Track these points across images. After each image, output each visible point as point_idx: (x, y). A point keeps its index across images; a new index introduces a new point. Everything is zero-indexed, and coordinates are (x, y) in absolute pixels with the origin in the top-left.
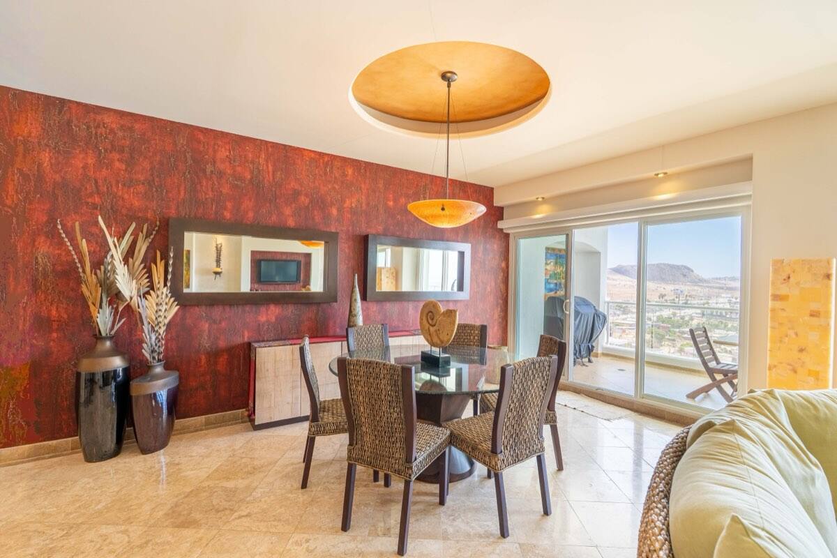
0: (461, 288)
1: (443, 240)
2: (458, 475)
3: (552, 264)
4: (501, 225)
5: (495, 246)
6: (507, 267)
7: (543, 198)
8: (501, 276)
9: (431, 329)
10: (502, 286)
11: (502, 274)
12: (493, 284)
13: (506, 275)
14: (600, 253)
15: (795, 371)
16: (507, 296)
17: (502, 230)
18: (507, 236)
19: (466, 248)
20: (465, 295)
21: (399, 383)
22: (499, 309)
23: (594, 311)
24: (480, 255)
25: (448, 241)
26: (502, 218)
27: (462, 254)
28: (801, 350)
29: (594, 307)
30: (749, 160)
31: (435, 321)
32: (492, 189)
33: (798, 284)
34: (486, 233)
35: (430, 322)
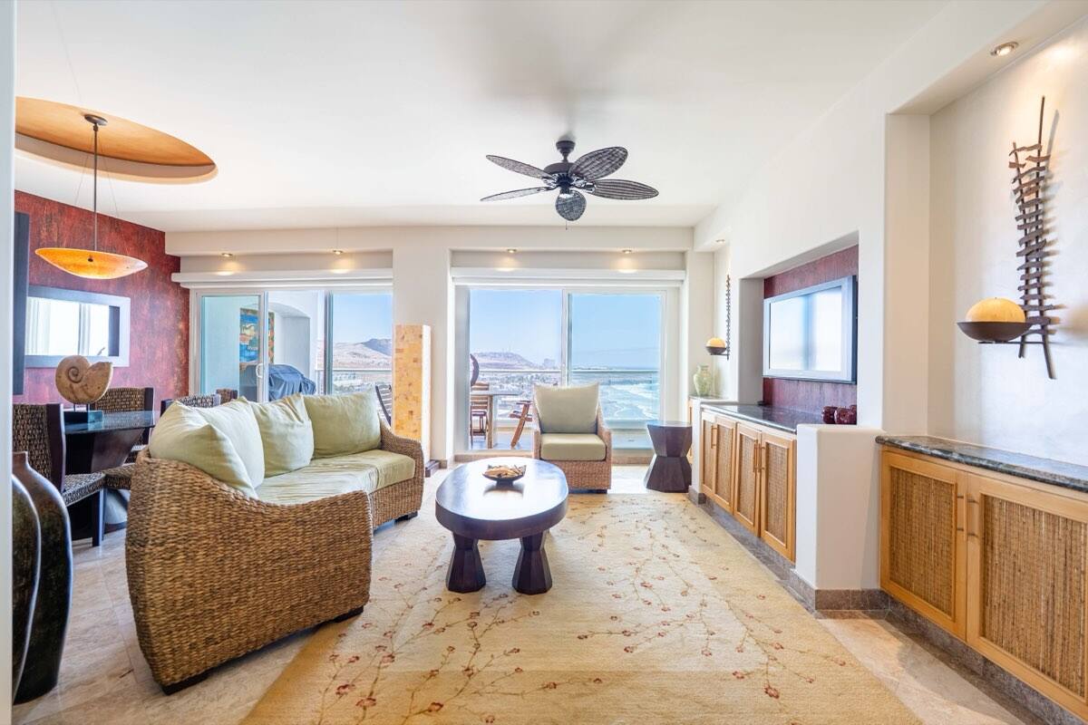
0: (115, 351)
1: (82, 290)
2: (116, 525)
3: (253, 328)
4: (175, 277)
5: (168, 303)
6: (187, 328)
7: (230, 255)
8: (177, 339)
9: (75, 386)
10: (180, 352)
11: (179, 337)
12: (166, 349)
13: (185, 339)
14: (309, 319)
15: (407, 398)
16: (187, 363)
17: (178, 284)
18: (186, 292)
19: (124, 303)
20: (122, 361)
21: (44, 420)
22: (176, 378)
23: (301, 379)
24: (145, 312)
25: (90, 291)
26: (178, 270)
27: (115, 311)
28: (410, 385)
29: (302, 375)
30: (390, 253)
31: (79, 378)
32: (162, 234)
33: (408, 341)
34: (154, 286)
35: (73, 378)
